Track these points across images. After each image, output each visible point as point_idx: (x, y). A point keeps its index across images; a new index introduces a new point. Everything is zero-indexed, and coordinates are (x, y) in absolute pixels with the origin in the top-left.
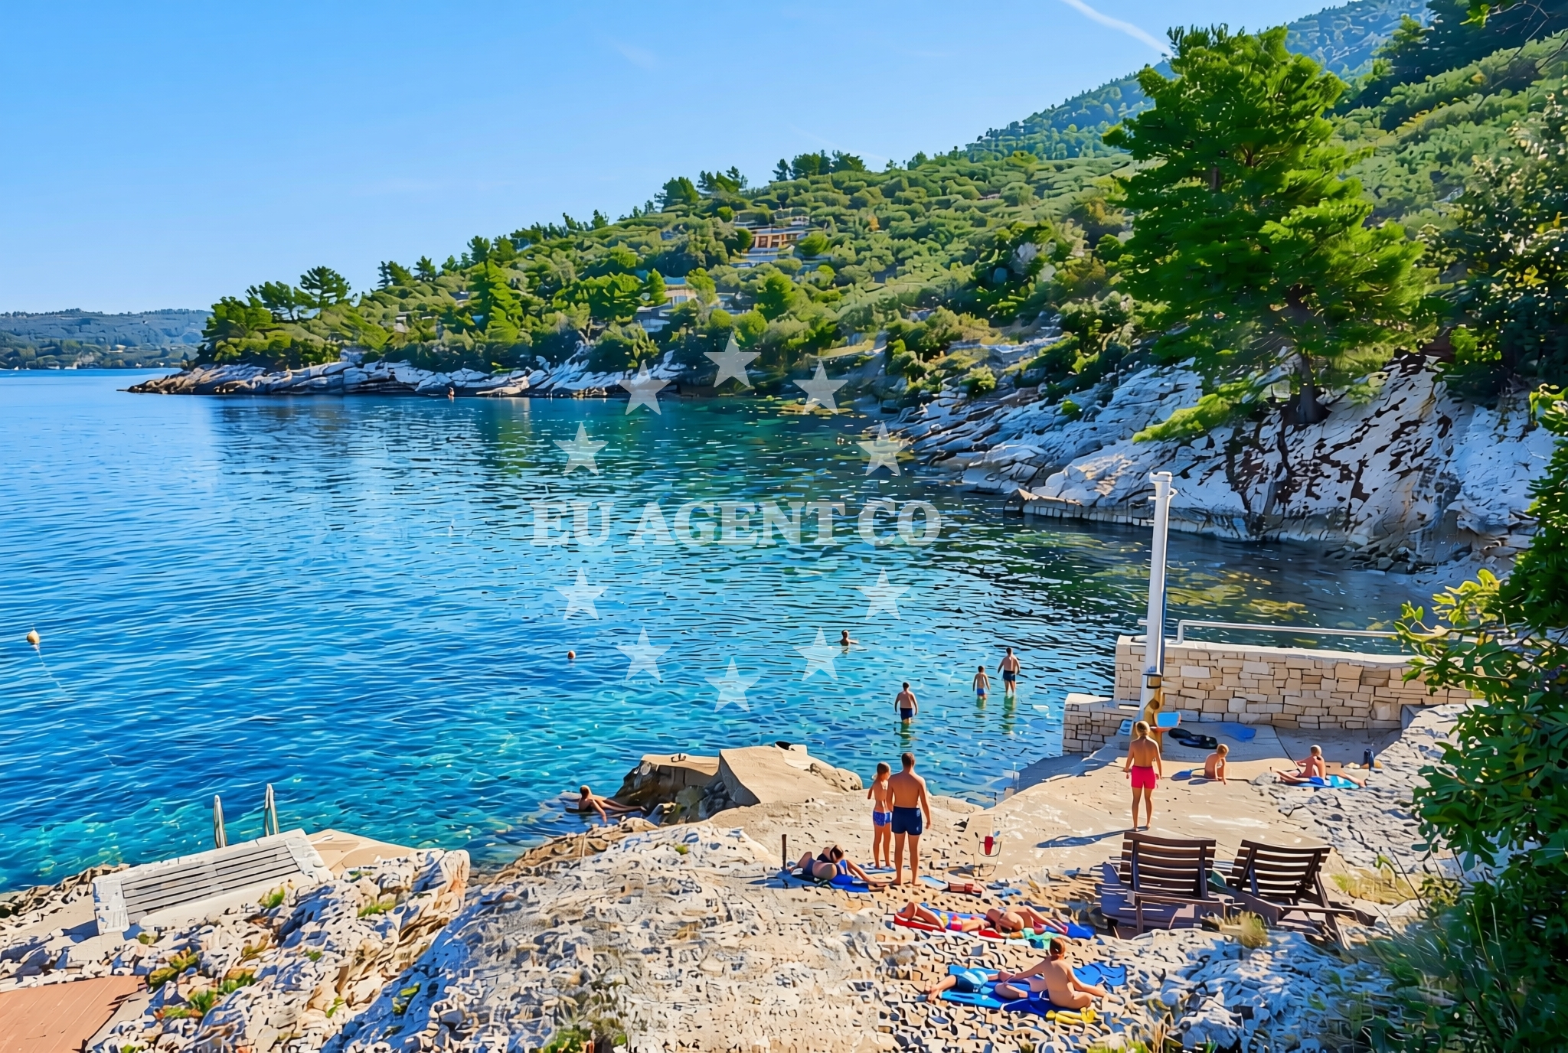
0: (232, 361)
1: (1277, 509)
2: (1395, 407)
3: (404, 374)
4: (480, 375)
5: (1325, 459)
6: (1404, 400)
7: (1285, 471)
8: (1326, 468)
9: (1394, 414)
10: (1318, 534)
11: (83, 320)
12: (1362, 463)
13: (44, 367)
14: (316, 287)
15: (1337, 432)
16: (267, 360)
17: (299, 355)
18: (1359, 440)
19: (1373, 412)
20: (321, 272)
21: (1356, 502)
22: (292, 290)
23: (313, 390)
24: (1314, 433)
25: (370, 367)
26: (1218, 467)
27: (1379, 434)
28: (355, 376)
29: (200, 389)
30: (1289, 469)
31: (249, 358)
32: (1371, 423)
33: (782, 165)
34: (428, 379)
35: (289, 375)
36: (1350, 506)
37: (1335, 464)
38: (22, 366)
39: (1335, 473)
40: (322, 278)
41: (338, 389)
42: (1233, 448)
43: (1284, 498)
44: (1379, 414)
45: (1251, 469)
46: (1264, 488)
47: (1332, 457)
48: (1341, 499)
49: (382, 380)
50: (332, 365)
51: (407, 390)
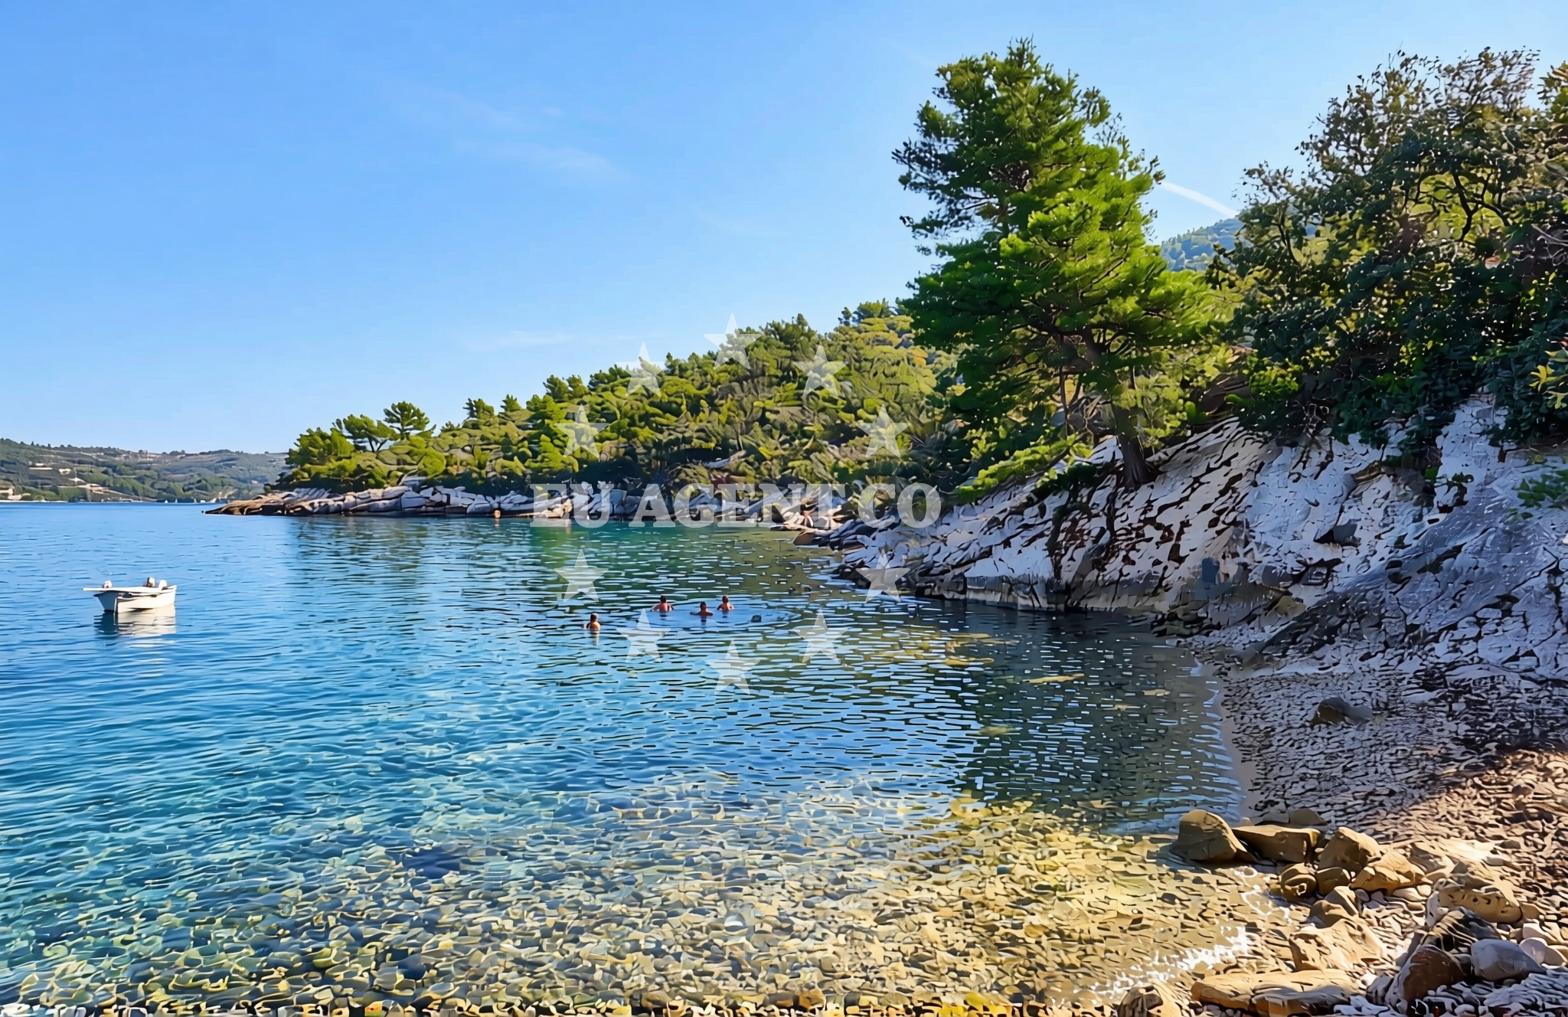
0: (302, 485)
1: (1092, 576)
2: (1228, 463)
3: (459, 497)
4: (525, 499)
5: (1151, 521)
6: (1236, 455)
7: (1108, 534)
8: (1149, 531)
9: (1225, 469)
10: (1126, 602)
11: (227, 459)
12: (1185, 524)
13: (189, 500)
14: (398, 421)
15: (1164, 492)
16: (334, 485)
17: (362, 480)
18: (1186, 499)
19: (1203, 470)
20: (403, 408)
21: (1173, 564)
22: (376, 424)
23: (372, 511)
24: (1143, 494)
25: (427, 492)
26: (1041, 535)
27: (1208, 493)
28: (412, 499)
29: (268, 511)
30: (1113, 533)
31: (317, 483)
32: (1202, 480)
33: (846, 313)
34: (478, 502)
35: (350, 498)
36: (1166, 568)
37: (1159, 527)
38: (171, 500)
39: (1157, 535)
40: (404, 413)
41: (397, 511)
42: (1062, 513)
43: (1100, 565)
44: (1209, 470)
45: (1074, 534)
46: (1079, 554)
47: (1158, 520)
48: (1157, 563)
49: (440, 504)
50: (391, 490)
51: (461, 512)
